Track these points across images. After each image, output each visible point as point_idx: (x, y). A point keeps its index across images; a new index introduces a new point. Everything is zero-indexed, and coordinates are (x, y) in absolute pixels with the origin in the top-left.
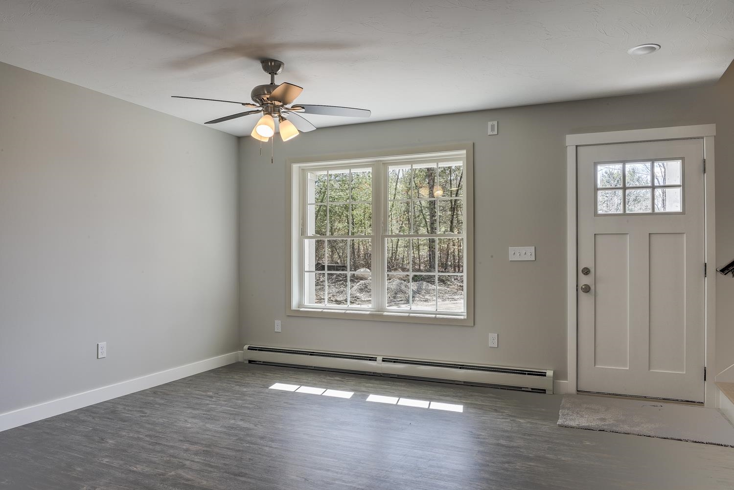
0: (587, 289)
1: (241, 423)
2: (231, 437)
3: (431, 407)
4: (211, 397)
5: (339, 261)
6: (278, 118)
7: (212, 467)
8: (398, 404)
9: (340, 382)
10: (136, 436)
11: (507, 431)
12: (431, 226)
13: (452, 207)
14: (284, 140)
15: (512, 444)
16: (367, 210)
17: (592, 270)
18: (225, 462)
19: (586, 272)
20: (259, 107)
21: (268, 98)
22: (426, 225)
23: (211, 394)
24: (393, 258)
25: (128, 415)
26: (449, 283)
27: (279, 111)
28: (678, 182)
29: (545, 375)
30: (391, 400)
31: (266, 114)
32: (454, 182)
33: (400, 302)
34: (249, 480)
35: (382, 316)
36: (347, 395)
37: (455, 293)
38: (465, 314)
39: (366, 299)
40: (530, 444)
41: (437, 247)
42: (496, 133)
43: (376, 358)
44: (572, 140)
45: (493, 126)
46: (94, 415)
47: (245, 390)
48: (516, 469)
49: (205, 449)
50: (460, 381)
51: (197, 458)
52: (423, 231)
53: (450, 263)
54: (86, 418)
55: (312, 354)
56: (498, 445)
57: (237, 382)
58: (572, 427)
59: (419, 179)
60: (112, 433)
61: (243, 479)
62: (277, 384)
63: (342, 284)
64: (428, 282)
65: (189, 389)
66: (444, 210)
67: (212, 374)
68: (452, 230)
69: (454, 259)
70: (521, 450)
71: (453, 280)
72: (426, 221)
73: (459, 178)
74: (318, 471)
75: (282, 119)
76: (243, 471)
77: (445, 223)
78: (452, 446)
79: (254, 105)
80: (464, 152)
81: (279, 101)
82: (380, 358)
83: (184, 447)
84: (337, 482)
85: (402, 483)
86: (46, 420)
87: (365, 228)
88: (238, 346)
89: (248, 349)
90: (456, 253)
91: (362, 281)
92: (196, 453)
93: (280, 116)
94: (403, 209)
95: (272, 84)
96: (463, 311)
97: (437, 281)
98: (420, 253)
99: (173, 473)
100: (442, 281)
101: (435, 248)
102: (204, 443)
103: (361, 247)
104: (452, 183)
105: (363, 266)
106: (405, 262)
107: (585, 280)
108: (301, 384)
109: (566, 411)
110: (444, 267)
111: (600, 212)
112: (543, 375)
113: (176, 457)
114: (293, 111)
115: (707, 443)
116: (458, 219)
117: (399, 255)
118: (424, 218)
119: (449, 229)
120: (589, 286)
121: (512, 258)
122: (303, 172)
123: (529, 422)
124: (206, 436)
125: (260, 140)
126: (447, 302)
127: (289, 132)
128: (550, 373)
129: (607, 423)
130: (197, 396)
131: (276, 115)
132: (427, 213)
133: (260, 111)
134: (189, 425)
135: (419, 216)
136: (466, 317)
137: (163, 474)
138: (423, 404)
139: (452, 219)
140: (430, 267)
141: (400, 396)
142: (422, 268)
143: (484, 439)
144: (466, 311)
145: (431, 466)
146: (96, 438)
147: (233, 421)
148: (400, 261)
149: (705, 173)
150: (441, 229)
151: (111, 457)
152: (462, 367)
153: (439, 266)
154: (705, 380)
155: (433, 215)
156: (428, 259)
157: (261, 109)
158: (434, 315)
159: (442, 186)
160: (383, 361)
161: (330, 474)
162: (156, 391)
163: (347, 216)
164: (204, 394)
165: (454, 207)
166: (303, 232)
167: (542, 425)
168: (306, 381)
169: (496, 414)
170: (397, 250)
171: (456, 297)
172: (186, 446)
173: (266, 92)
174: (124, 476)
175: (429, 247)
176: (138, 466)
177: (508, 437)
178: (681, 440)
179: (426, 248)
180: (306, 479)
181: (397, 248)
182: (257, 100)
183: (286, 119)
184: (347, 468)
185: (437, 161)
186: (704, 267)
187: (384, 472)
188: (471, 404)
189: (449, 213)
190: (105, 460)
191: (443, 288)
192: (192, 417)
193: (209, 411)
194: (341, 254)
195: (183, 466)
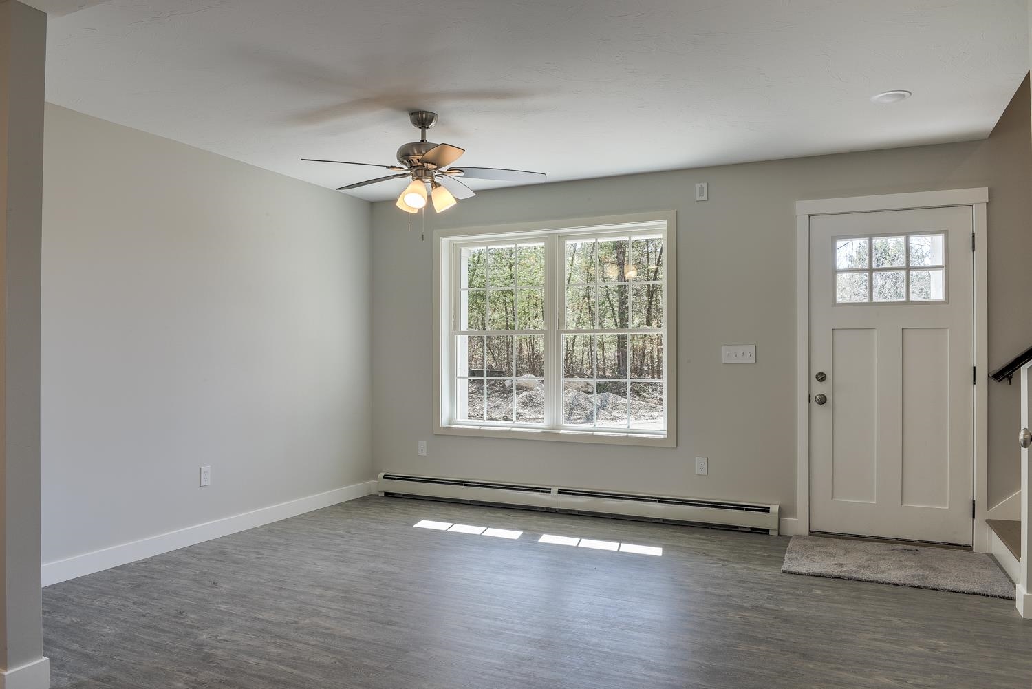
0: (823, 400)
1: (383, 566)
2: (373, 582)
3: (621, 550)
4: (342, 536)
5: (493, 365)
6: (430, 184)
7: (354, 614)
8: (580, 545)
9: (503, 519)
10: (255, 580)
11: (717, 578)
12: (620, 316)
13: (649, 290)
14: (438, 212)
15: (723, 592)
16: (532, 295)
17: (829, 376)
18: (370, 610)
19: (822, 377)
20: (407, 170)
21: (418, 160)
22: (613, 315)
23: (341, 532)
24: (568, 361)
25: (240, 557)
26: (645, 395)
27: (432, 176)
28: (940, 262)
29: (768, 511)
30: (571, 541)
31: (417, 179)
32: (652, 256)
33: (579, 421)
34: (402, 629)
35: (557, 434)
36: (515, 535)
37: (653, 409)
38: (666, 432)
39: (531, 417)
40: (745, 593)
41: (629, 345)
42: (705, 198)
43: (550, 489)
44: (803, 207)
45: (701, 190)
46: (199, 556)
47: (384, 528)
48: (727, 619)
49: (344, 595)
50: (659, 519)
51: (334, 606)
52: (609, 323)
53: (646, 368)
54: (189, 560)
55: (467, 484)
56: (706, 592)
57: (373, 519)
58: (800, 574)
59: (603, 252)
60: (225, 577)
61: (394, 628)
62: (423, 521)
63: (498, 396)
64: (617, 393)
65: (312, 527)
66: (638, 294)
67: (339, 509)
68: (649, 323)
69: (652, 362)
70: (735, 599)
71: (650, 390)
72: (613, 309)
73: (659, 250)
74: (484, 620)
75: (436, 185)
76: (392, 619)
77: (640, 312)
78: (648, 594)
79: (400, 168)
80: (665, 222)
81: (432, 164)
82: (555, 490)
83: (317, 593)
84: (507, 632)
85: (587, 633)
86: (141, 562)
87: (529, 320)
88: (372, 475)
89: (384, 478)
90: (655, 354)
91: (526, 392)
92: (333, 600)
93: (433, 181)
94: (582, 293)
95: (422, 141)
96: (662, 428)
97: (629, 392)
98: (605, 354)
99: (307, 621)
100: (636, 392)
101: (626, 348)
102: (341, 588)
103: (525, 347)
104: (650, 256)
105: (528, 372)
106: (585, 366)
107: (819, 389)
108: (455, 521)
109: (794, 555)
110: (638, 372)
111: (839, 300)
112: (766, 510)
113: (308, 604)
114: (449, 175)
115: (969, 593)
116: (657, 307)
117: (576, 356)
118: (612, 306)
119: (645, 321)
120: (824, 395)
121: (725, 360)
122: (455, 248)
123: (745, 568)
124: (342, 581)
125: (408, 211)
126: (642, 421)
127: (444, 201)
128: (774, 509)
129: (845, 569)
130: (324, 535)
131: (428, 180)
132: (615, 298)
133: (408, 175)
134: (319, 569)
135: (603, 303)
136: (666, 436)
137: (296, 623)
138: (612, 546)
139: (650, 307)
140: (619, 373)
141: (581, 537)
142: (607, 374)
143: (688, 586)
144: (666, 429)
145: (622, 616)
146: (208, 583)
147: (372, 565)
148: (578, 365)
149: (974, 250)
150: (635, 320)
151: (228, 603)
152: (661, 500)
153: (631, 372)
154: (974, 517)
155: (623, 302)
156: (617, 361)
157: (409, 172)
158: (626, 434)
159: (636, 260)
160: (559, 493)
161: (498, 623)
162: (270, 529)
163: (505, 303)
164: (331, 532)
165: (652, 292)
166: (455, 326)
167: (761, 570)
168: (460, 518)
169: (704, 558)
170: (573, 350)
171: (655, 414)
172: (319, 591)
173: (416, 152)
174: (248, 623)
175: (618, 346)
176: (263, 613)
177: (718, 584)
178: (937, 590)
179: (614, 347)
180: (469, 628)
181: (573, 347)
182: (405, 161)
183: (440, 185)
184: (519, 617)
185: (630, 233)
186: (972, 372)
187: (564, 621)
188: (673, 546)
189: (646, 298)
190: (223, 607)
191: (637, 401)
192: (322, 560)
193: (341, 552)
194: (496, 355)
195: (319, 614)
